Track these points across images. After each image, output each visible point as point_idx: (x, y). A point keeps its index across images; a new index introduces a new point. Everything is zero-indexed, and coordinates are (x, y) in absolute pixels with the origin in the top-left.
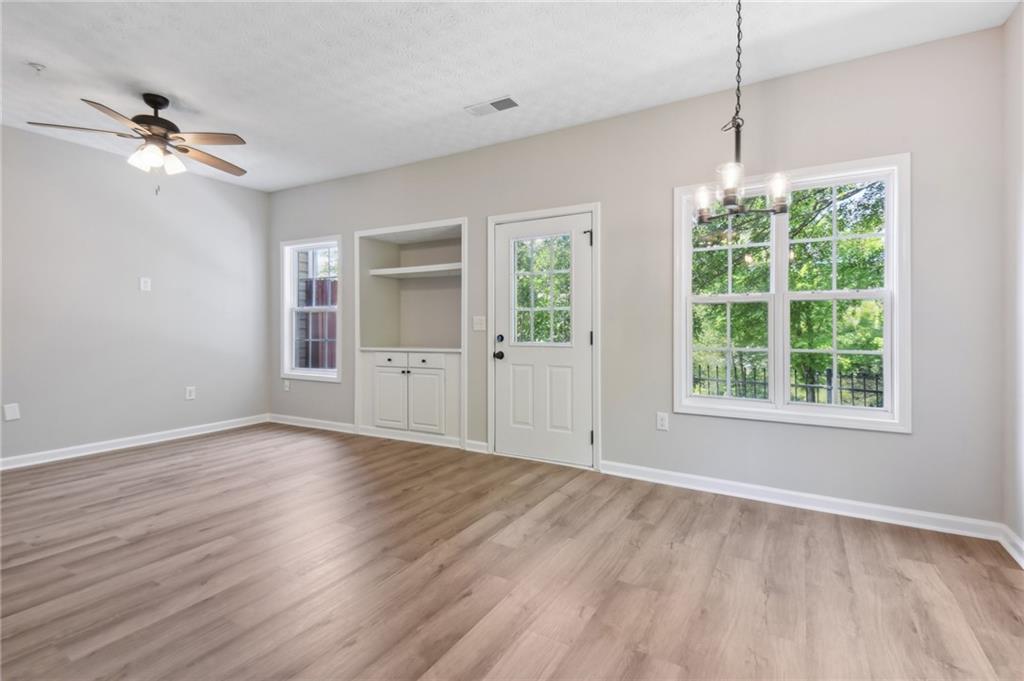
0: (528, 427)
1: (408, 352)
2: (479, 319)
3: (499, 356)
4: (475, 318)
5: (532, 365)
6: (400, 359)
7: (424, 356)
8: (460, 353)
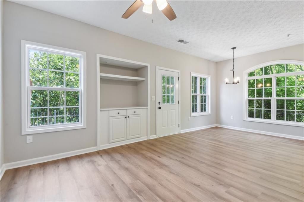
0: (166, 127)
1: (127, 109)
2: (153, 97)
3: (160, 108)
4: (152, 97)
5: (167, 110)
6: (123, 112)
7: (135, 110)
8: (148, 108)
